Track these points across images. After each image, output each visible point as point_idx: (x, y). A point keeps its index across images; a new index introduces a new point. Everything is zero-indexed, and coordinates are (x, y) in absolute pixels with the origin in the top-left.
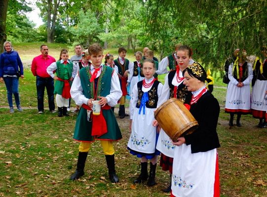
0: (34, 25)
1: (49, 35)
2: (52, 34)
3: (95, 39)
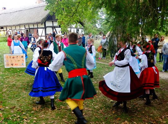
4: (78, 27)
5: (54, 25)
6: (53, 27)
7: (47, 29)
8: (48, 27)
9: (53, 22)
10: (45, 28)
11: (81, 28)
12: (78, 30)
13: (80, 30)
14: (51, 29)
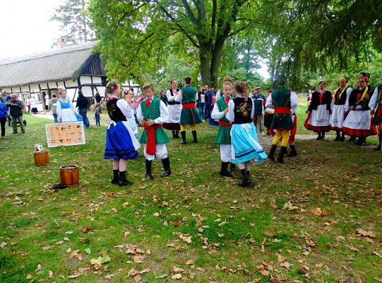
0: (263, 79)
1: (272, 85)
2: (274, 84)
3: (306, 86)
4: (131, 84)
5: (94, 82)
6: (93, 86)
7: (83, 88)
8: (84, 85)
9: (91, 77)
10: (80, 87)
11: (136, 87)
12: (132, 90)
13: (135, 90)
14: (89, 88)
